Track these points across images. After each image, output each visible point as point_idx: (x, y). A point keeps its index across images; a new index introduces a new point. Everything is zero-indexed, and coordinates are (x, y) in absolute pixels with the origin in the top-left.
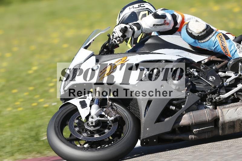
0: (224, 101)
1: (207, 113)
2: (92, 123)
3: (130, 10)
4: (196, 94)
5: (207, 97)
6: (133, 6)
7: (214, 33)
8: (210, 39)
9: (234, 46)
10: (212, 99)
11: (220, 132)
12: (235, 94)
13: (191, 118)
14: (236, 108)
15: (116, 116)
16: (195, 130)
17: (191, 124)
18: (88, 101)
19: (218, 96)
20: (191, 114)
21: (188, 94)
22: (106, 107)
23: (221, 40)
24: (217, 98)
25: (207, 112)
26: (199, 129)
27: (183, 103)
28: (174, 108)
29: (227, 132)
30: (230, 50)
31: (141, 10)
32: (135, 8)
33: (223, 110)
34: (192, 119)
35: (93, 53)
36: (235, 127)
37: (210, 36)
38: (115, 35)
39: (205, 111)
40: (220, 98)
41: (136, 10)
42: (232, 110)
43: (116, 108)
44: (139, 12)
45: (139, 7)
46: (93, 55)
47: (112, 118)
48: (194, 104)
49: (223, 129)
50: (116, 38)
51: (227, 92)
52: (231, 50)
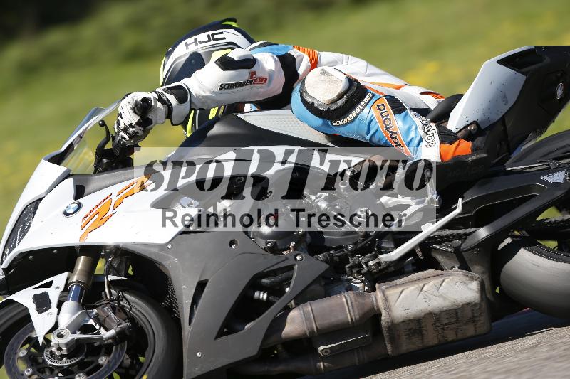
0: (393, 269)
1: (347, 303)
2: (59, 349)
3: (187, 48)
4: (321, 256)
5: (349, 263)
6: (196, 39)
7: (367, 98)
8: (358, 115)
9: (416, 128)
10: (359, 265)
11: (389, 347)
12: (418, 250)
13: (307, 319)
14: (421, 285)
15: (122, 326)
16: (321, 348)
17: (310, 333)
18: (54, 294)
19: (376, 257)
20: (305, 309)
21: (298, 258)
22: (99, 306)
23: (383, 117)
24: (371, 263)
25: (347, 301)
26: (333, 345)
27: (287, 281)
28: (264, 296)
29: (406, 346)
30: (407, 138)
31: (215, 49)
32: (201, 42)
33: (388, 293)
34: (311, 321)
35: (68, 170)
36: (424, 332)
37: (357, 110)
38: (122, 122)
39: (341, 298)
40: (379, 264)
41: (200, 49)
42: (410, 291)
43: (129, 307)
44: (210, 54)
45: (209, 40)
46: (67, 175)
47: (112, 332)
48: (316, 281)
49: (392, 340)
50: (125, 130)
51: (397, 245)
52: (409, 139)
